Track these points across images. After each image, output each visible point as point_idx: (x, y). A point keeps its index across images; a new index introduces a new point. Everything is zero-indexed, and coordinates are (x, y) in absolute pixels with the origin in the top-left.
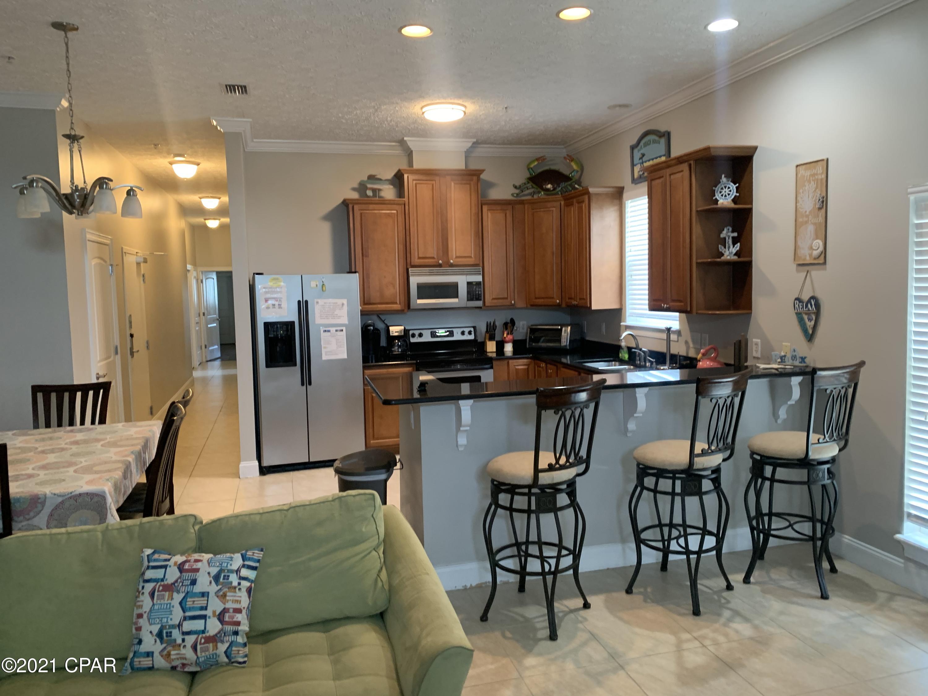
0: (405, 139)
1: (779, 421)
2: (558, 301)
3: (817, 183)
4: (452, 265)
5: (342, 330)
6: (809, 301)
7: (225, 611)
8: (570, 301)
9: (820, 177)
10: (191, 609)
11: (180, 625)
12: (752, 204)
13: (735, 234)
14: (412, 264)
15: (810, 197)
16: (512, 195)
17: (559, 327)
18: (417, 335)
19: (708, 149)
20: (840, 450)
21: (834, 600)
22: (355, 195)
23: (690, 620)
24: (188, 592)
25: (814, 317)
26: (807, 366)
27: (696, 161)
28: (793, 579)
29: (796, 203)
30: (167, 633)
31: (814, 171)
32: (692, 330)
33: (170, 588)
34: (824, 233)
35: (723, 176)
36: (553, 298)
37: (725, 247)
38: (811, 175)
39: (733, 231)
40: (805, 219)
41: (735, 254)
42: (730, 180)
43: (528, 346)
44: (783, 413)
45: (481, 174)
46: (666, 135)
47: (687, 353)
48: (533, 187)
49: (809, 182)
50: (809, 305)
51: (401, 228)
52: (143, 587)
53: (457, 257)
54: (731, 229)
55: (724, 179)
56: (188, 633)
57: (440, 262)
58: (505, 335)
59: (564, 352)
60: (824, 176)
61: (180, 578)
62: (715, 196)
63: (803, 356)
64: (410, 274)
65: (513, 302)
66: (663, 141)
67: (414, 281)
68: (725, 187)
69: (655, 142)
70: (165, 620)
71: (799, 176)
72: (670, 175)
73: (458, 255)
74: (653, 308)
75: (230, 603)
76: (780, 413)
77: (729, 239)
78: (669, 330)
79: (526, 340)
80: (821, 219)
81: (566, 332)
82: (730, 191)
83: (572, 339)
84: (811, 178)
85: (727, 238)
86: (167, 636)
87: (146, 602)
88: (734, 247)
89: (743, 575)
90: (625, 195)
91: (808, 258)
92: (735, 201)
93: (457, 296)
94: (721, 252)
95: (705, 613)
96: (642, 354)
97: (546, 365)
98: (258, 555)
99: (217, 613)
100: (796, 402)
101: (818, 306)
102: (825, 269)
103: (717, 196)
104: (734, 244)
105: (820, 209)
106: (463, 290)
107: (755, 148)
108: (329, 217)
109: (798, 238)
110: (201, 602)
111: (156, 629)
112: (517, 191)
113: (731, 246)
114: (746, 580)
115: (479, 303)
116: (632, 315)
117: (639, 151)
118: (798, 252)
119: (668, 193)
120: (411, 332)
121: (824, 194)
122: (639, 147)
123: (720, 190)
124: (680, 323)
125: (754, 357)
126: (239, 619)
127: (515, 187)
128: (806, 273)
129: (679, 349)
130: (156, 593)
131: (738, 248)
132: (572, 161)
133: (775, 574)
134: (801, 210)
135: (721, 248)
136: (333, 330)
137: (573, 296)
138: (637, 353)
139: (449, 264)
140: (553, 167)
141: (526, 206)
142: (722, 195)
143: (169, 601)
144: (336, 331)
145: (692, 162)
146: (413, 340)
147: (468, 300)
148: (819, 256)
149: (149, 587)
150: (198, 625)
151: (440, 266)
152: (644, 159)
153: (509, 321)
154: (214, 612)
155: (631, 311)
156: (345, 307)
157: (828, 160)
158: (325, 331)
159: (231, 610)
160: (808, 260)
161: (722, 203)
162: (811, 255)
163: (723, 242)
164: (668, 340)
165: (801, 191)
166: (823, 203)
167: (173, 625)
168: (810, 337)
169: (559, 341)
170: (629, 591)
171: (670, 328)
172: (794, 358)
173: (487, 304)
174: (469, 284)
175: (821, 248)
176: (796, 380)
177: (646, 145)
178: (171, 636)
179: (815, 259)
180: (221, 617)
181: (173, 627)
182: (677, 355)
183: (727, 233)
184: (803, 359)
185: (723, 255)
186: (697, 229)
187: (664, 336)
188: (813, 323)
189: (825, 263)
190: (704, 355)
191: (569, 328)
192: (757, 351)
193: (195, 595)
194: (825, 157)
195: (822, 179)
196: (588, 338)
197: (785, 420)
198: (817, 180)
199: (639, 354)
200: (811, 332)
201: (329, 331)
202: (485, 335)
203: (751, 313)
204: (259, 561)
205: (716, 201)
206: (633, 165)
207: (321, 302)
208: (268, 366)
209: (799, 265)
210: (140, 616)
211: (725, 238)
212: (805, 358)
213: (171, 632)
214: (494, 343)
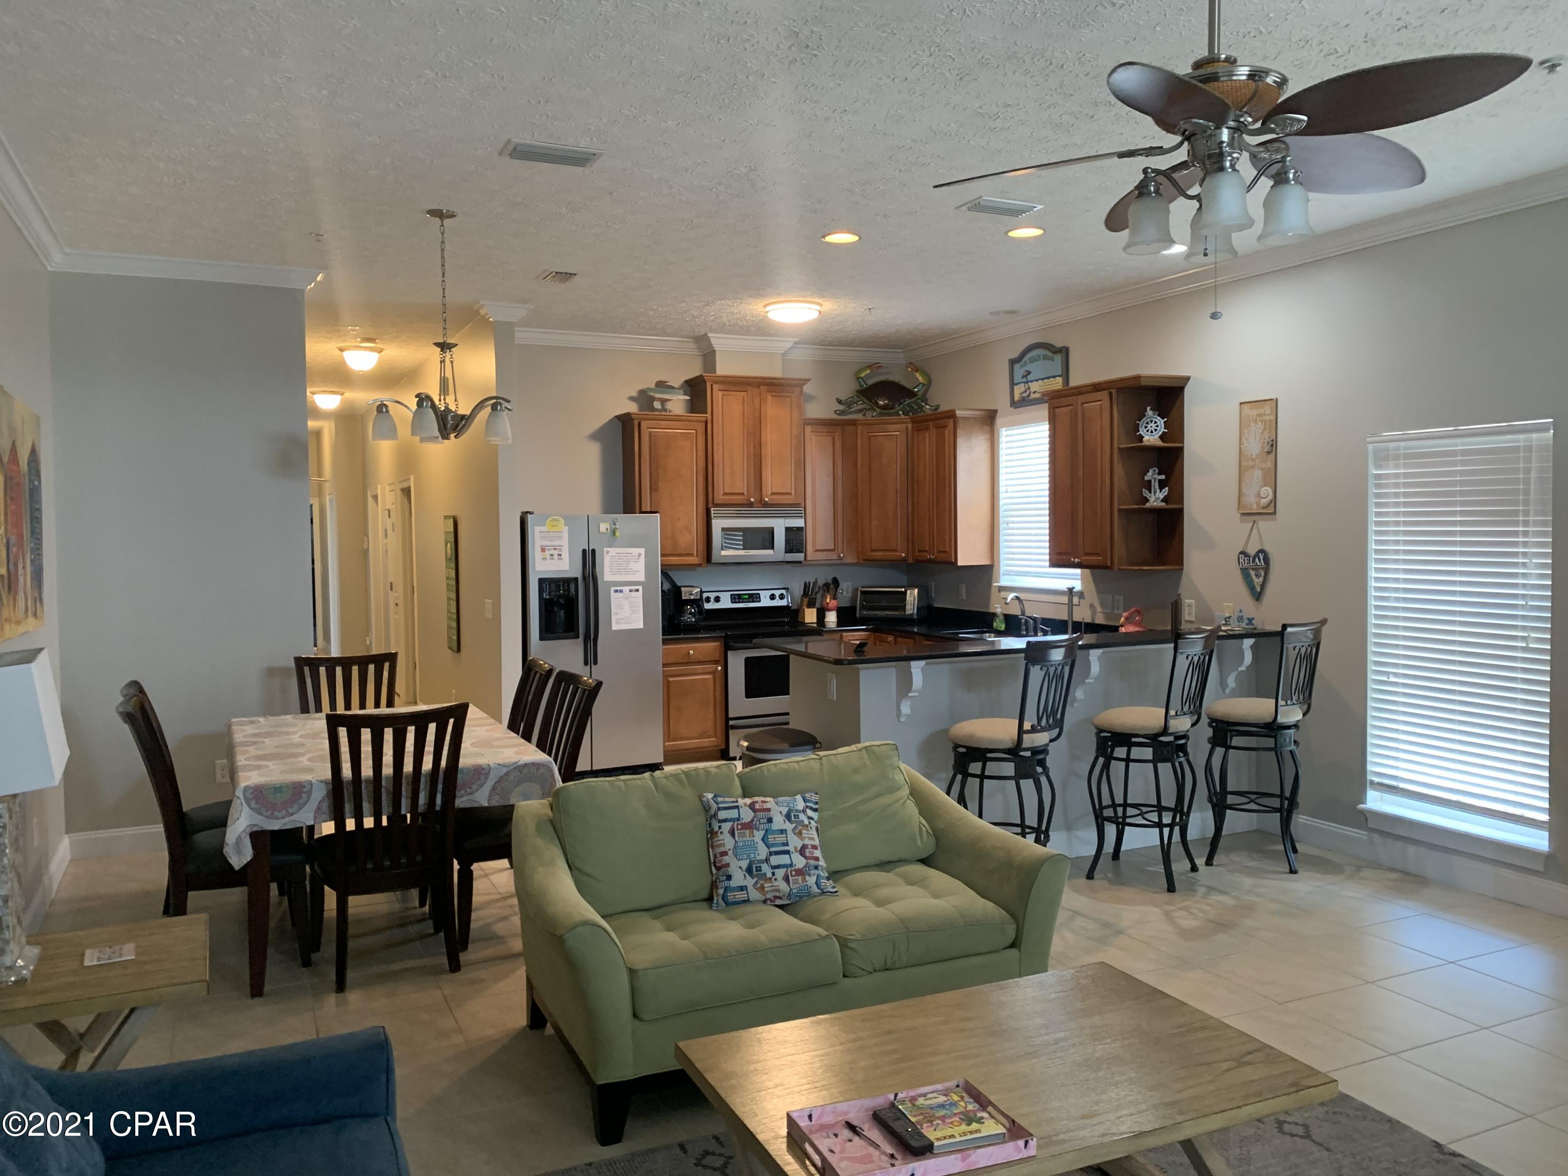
0: (709, 335)
1: (1227, 691)
2: (903, 555)
3: (1265, 424)
4: (766, 505)
5: (637, 590)
6: (1257, 555)
7: (804, 847)
8: (920, 554)
9: (1268, 418)
10: (774, 845)
11: (767, 860)
12: (1183, 443)
13: (1163, 477)
14: (716, 502)
15: (1257, 439)
16: (835, 412)
17: (903, 590)
18: (712, 600)
19: (1138, 378)
20: (1304, 715)
21: (1302, 874)
22: (632, 408)
23: (1167, 896)
24: (767, 830)
25: (1263, 573)
26: (1255, 629)
27: (1119, 390)
28: (1254, 860)
29: (1240, 445)
30: (756, 867)
31: (1261, 411)
32: (1099, 592)
33: (749, 826)
34: (1274, 479)
35: (1149, 408)
36: (896, 550)
37: (1150, 492)
38: (1258, 415)
39: (1159, 474)
40: (1251, 463)
41: (1162, 501)
42: (1157, 413)
43: (858, 615)
44: (1231, 681)
45: (804, 384)
46: (1064, 351)
47: (1093, 618)
48: (864, 403)
49: (1256, 422)
50: (1257, 560)
51: (702, 453)
52: (720, 827)
53: (773, 494)
54: (1157, 471)
55: (1149, 412)
56: (778, 867)
57: (752, 500)
58: (828, 601)
59: (909, 621)
60: (1273, 418)
61: (755, 817)
62: (1139, 431)
63: (1251, 617)
64: (713, 515)
65: (842, 555)
66: (1058, 358)
67: (718, 525)
68: (1151, 421)
69: (1045, 358)
70: (752, 856)
71: (1243, 414)
72: (1083, 404)
73: (774, 491)
74: (1054, 563)
75: (807, 839)
76: (1229, 681)
77: (1155, 482)
78: (1071, 590)
79: (855, 607)
80: (1270, 464)
81: (912, 595)
82: (1157, 426)
83: (920, 606)
84: (1258, 419)
85: (1153, 481)
86: (757, 871)
87: (727, 842)
88: (1161, 491)
89: (1204, 859)
90: (999, 420)
91: (1255, 507)
92: (1162, 437)
93: (772, 547)
94: (1146, 497)
95: (1180, 890)
96: (1032, 622)
97: (895, 638)
98: (815, 798)
99: (799, 848)
100: (1247, 668)
101: (1267, 560)
102: (1275, 520)
103: (1142, 431)
104: (1161, 488)
105: (1269, 453)
106: (780, 538)
107: (1187, 379)
108: (598, 436)
109: (1243, 484)
110: (781, 839)
111: (745, 864)
112: (841, 407)
113: (1158, 491)
114: (1209, 862)
115: (800, 557)
116: (1008, 573)
117: (1022, 367)
118: (1243, 500)
119: (1080, 426)
120: (705, 595)
121: (1274, 437)
122: (1022, 362)
123: (1145, 425)
124: (1082, 583)
125: (1187, 621)
126: (818, 855)
127: (840, 402)
128: (1251, 524)
129: (1082, 614)
130: (736, 832)
131: (1166, 494)
132: (917, 371)
133: (1235, 857)
134: (1246, 453)
135: (1145, 493)
136: (626, 589)
137: (927, 548)
138: (1023, 621)
139: (763, 502)
140: (892, 378)
141: (859, 427)
142: (1148, 431)
143: (752, 838)
144: (631, 591)
145: (1113, 391)
146: (707, 606)
147: (786, 552)
148: (1268, 506)
149: (726, 826)
150: (785, 859)
151: (751, 505)
152: (1030, 378)
153: (830, 581)
154: (796, 848)
155: (1006, 568)
156: (642, 559)
157: (1277, 399)
158: (616, 591)
159: (810, 847)
160: (1255, 509)
161: (1149, 441)
162: (1258, 504)
163: (1148, 485)
164: (1071, 605)
165: (1246, 431)
166: (1273, 445)
167: (761, 860)
168: (1258, 596)
169: (903, 608)
170: (1090, 876)
171: (1073, 588)
172: (1240, 619)
173: (809, 558)
174: (788, 530)
175: (1271, 496)
176: (1248, 643)
177: (1032, 360)
178: (761, 870)
179: (1263, 508)
180: (802, 852)
181: (761, 861)
182: (1081, 623)
183: (1152, 475)
184: (1250, 620)
185: (1147, 500)
186: (1119, 470)
187: (1065, 599)
188: (1261, 579)
189: (1274, 513)
190: (1127, 619)
191: (916, 590)
192: (1190, 614)
193: (774, 832)
194: (1273, 397)
195: (1270, 420)
196: (937, 605)
197: (1233, 690)
198: (1265, 421)
199: (1026, 621)
200: (1259, 590)
201: (621, 591)
202: (802, 600)
203: (1183, 569)
204: (816, 803)
205: (1141, 437)
206: (1013, 384)
207: (613, 551)
208: (542, 638)
209: (1244, 514)
210: (725, 853)
211: (1150, 481)
212: (1253, 619)
213: (760, 867)
214: (815, 610)
